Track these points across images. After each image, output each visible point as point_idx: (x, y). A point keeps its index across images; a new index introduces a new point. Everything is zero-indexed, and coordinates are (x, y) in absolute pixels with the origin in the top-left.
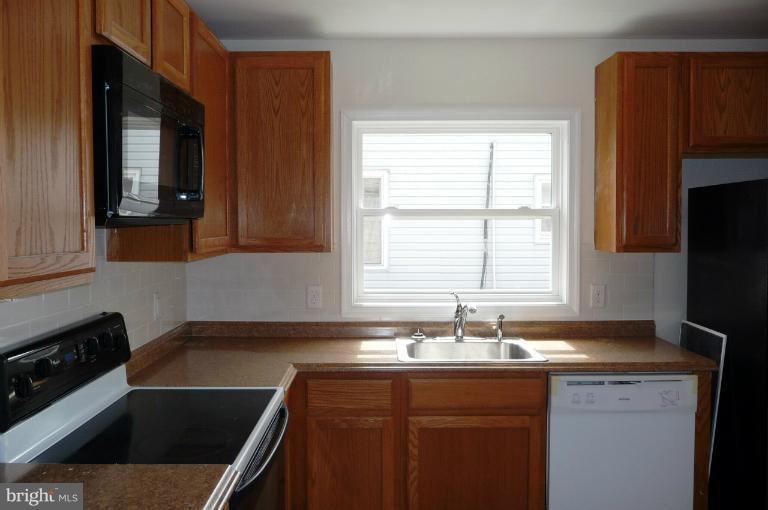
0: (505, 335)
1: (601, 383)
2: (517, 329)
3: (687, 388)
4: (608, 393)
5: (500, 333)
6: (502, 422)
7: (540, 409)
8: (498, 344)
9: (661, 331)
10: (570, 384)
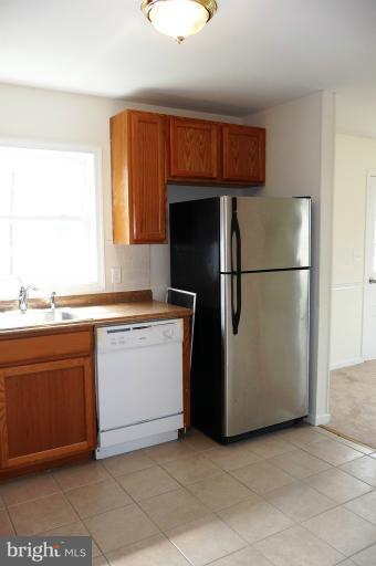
0: (57, 306)
1: (128, 330)
2: (65, 302)
3: (177, 327)
4: (132, 336)
5: (53, 306)
6: (65, 364)
7: (91, 352)
8: (53, 313)
9: (155, 296)
10: (109, 332)
